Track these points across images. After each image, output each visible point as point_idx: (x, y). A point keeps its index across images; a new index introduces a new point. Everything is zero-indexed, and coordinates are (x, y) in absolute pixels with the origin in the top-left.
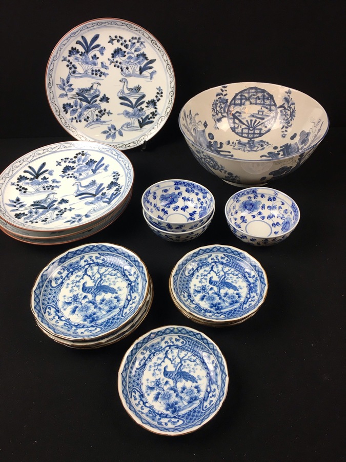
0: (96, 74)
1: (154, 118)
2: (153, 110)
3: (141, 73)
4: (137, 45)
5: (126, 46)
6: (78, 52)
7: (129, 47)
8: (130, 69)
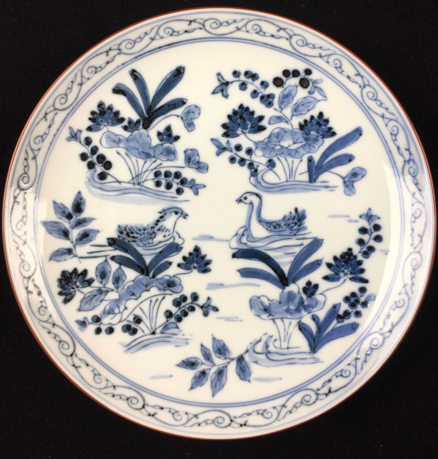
0: (169, 186)
1: (358, 314)
2: (354, 287)
3: (312, 179)
4: (302, 93)
5: (267, 100)
6: (117, 118)
7: (276, 102)
8: (278, 168)
